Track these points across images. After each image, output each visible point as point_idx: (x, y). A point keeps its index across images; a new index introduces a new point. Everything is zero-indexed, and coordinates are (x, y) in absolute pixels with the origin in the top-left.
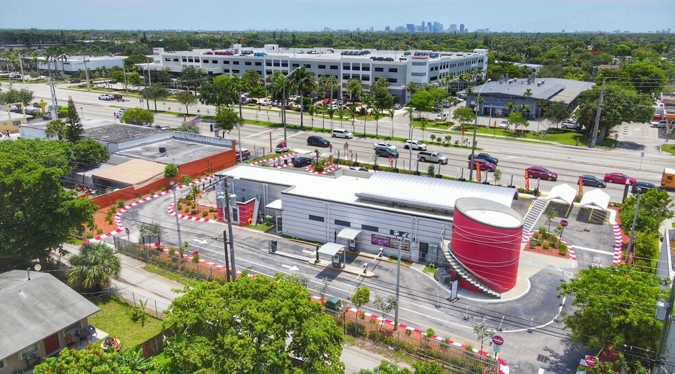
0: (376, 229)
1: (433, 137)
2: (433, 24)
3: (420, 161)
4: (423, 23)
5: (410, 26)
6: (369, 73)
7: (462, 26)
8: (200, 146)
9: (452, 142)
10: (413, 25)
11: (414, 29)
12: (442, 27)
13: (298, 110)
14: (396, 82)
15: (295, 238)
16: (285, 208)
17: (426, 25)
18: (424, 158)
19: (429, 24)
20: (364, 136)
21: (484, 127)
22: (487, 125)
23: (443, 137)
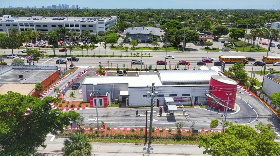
0: (176, 95)
1: (131, 54)
2: (64, 5)
3: (133, 64)
4: (60, 5)
5: (54, 6)
6: (79, 28)
7: (77, 6)
8: (36, 71)
9: (140, 55)
10: (55, 5)
11: (56, 7)
12: (68, 7)
13: (52, 47)
14: (93, 31)
15: (137, 107)
16: (130, 94)
17: (61, 5)
18: (135, 63)
19: (63, 5)
20: (100, 56)
21: (141, 47)
22: (142, 46)
23: (136, 53)
